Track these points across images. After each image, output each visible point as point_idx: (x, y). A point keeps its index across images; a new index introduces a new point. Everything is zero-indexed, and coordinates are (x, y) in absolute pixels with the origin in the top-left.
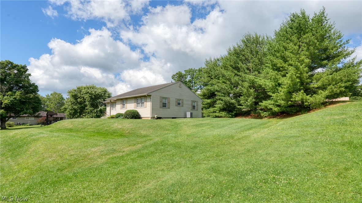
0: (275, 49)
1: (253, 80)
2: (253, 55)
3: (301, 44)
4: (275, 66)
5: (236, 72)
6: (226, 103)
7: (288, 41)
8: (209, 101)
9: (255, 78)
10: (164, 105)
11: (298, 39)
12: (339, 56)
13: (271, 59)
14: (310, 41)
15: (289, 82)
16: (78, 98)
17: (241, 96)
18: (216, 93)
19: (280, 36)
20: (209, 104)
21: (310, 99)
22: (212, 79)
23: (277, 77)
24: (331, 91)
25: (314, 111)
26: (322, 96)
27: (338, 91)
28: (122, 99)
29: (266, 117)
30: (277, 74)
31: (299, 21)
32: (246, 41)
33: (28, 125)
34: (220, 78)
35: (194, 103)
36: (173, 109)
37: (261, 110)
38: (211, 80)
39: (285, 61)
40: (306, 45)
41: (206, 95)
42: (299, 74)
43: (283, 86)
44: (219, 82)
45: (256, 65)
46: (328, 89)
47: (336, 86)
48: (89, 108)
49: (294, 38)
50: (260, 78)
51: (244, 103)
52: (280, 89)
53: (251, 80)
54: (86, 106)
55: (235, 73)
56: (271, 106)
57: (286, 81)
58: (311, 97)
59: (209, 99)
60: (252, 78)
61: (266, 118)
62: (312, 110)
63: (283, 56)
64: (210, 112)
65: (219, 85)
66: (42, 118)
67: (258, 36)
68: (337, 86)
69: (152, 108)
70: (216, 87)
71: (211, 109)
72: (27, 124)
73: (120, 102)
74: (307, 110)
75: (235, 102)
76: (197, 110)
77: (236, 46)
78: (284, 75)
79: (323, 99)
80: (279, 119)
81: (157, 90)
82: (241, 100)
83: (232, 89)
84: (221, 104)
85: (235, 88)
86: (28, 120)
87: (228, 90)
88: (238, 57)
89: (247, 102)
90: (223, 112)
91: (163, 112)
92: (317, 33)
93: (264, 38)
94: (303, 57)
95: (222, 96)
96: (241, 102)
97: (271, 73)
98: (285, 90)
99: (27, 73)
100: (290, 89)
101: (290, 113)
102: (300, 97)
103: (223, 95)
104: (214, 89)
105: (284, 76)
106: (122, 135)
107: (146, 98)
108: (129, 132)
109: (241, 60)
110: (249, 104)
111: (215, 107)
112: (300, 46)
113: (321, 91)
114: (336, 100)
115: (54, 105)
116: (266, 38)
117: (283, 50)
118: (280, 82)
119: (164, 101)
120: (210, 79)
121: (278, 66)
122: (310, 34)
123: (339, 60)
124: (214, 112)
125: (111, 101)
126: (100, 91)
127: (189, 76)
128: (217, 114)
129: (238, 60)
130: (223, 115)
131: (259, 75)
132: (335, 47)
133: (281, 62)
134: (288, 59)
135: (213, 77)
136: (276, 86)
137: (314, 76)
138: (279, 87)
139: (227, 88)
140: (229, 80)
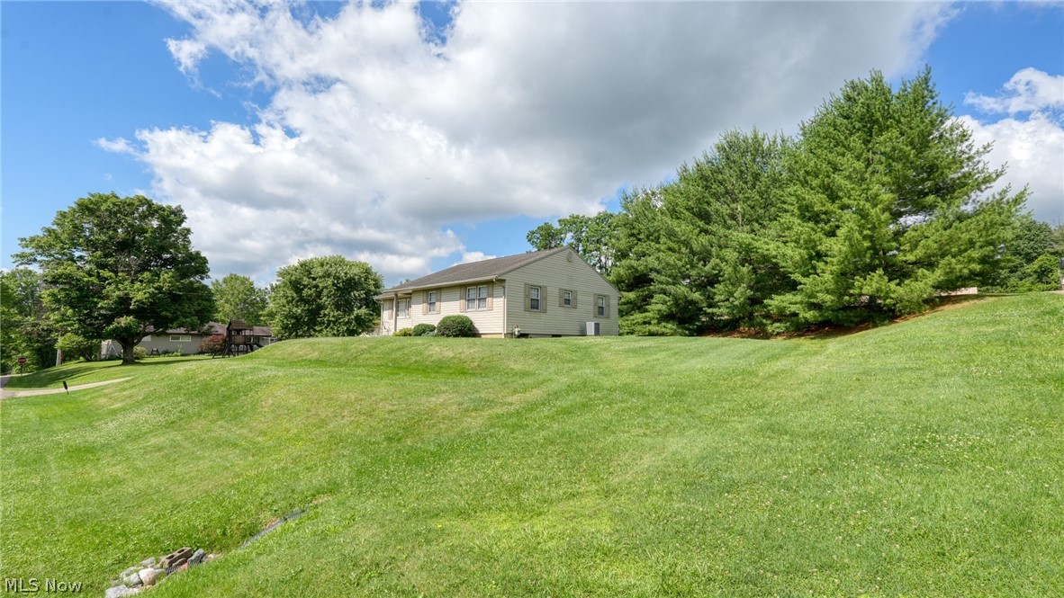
0: (809, 169)
1: (749, 245)
2: (746, 183)
3: (870, 155)
4: (808, 211)
5: (701, 224)
6: (676, 299)
7: (840, 149)
8: (632, 295)
9: (753, 239)
10: (535, 305)
11: (866, 142)
12: (965, 185)
13: (799, 192)
14: (894, 149)
15: (844, 249)
16: (303, 289)
17: (719, 282)
18: (653, 275)
19: (819, 136)
20: (631, 303)
21: (898, 291)
22: (640, 240)
23: (813, 237)
24: (948, 270)
25: (906, 319)
26: (926, 284)
27: (966, 271)
28: (426, 291)
29: (778, 334)
30: (813, 229)
31: (867, 99)
32: (727, 149)
33: (177, 356)
34: (663, 240)
35: (600, 301)
36: (555, 315)
37: (768, 316)
38: (637, 244)
39: (833, 198)
40: (883, 159)
41: (623, 282)
42: (869, 229)
43: (829, 259)
44: (659, 250)
45: (752, 208)
46: (940, 266)
47: (962, 259)
48: (330, 313)
49: (856, 142)
50: (766, 240)
51: (723, 301)
52: (821, 265)
53: (745, 243)
54: (321, 307)
55: (699, 226)
56: (793, 308)
57: (836, 247)
58: (898, 284)
59: (631, 291)
60: (746, 238)
61: (779, 338)
62: (900, 316)
63: (829, 184)
64: (634, 322)
65: (661, 257)
66: (211, 337)
67: (760, 136)
68: (964, 257)
69: (508, 312)
70: (651, 261)
71: (638, 317)
72: (175, 353)
73: (421, 297)
74: (889, 316)
75: (702, 298)
76: (608, 317)
77: (702, 160)
78: (829, 232)
79: (929, 290)
80: (814, 338)
81: (519, 268)
82: (715, 294)
83: (693, 267)
84: (665, 302)
85: (702, 262)
86: (178, 343)
87: (684, 269)
88: (707, 187)
89: (731, 299)
90: (668, 322)
91: (533, 322)
92: (911, 129)
93: (774, 142)
94: (875, 188)
95: (668, 284)
96: (717, 298)
97: (797, 229)
98: (834, 268)
99: (184, 225)
100: (846, 266)
101: (846, 325)
102: (874, 286)
103: (670, 280)
104: (646, 266)
105: (832, 234)
106: (463, 373)
107: (491, 285)
108: (479, 366)
109: (714, 195)
110: (736, 303)
111: (646, 311)
112: (868, 163)
113: (924, 270)
114: (959, 293)
115: (232, 308)
116: (779, 141)
117: (827, 172)
118: (822, 248)
119: (534, 295)
120: (635, 242)
121: (816, 209)
122: (895, 133)
123: (966, 194)
124: (645, 323)
125: (396, 295)
126: (356, 270)
127: (570, 235)
128: (653, 328)
129: (706, 195)
130: (668, 331)
131: (762, 231)
132: (954, 163)
133: (824, 200)
134: (840, 194)
135: (642, 236)
136: (811, 258)
137: (905, 235)
138: (818, 261)
139: (680, 264)
140: (686, 244)
